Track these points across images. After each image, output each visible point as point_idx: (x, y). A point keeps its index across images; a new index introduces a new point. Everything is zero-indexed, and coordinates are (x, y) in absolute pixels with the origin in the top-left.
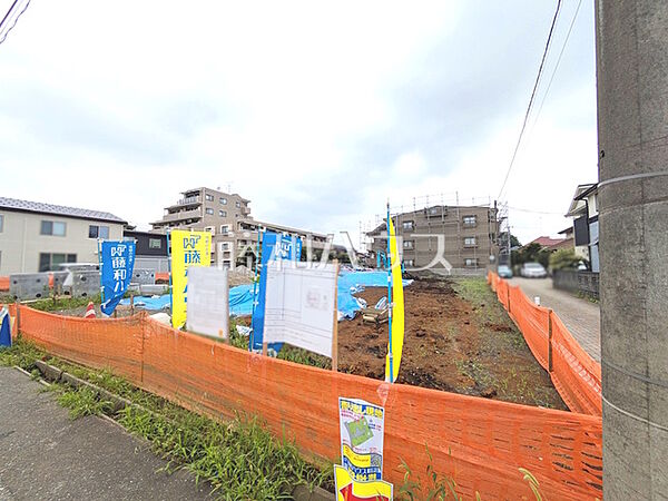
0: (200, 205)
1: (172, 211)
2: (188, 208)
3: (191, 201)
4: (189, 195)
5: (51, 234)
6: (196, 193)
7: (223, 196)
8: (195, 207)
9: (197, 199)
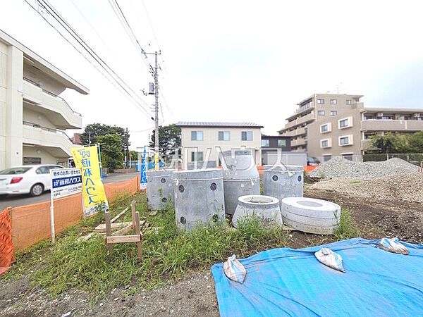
0: (312, 109)
1: (290, 120)
2: (302, 115)
3: (305, 108)
4: (302, 104)
5: (223, 140)
6: (310, 100)
7: (332, 98)
8: (309, 112)
9: (311, 105)
